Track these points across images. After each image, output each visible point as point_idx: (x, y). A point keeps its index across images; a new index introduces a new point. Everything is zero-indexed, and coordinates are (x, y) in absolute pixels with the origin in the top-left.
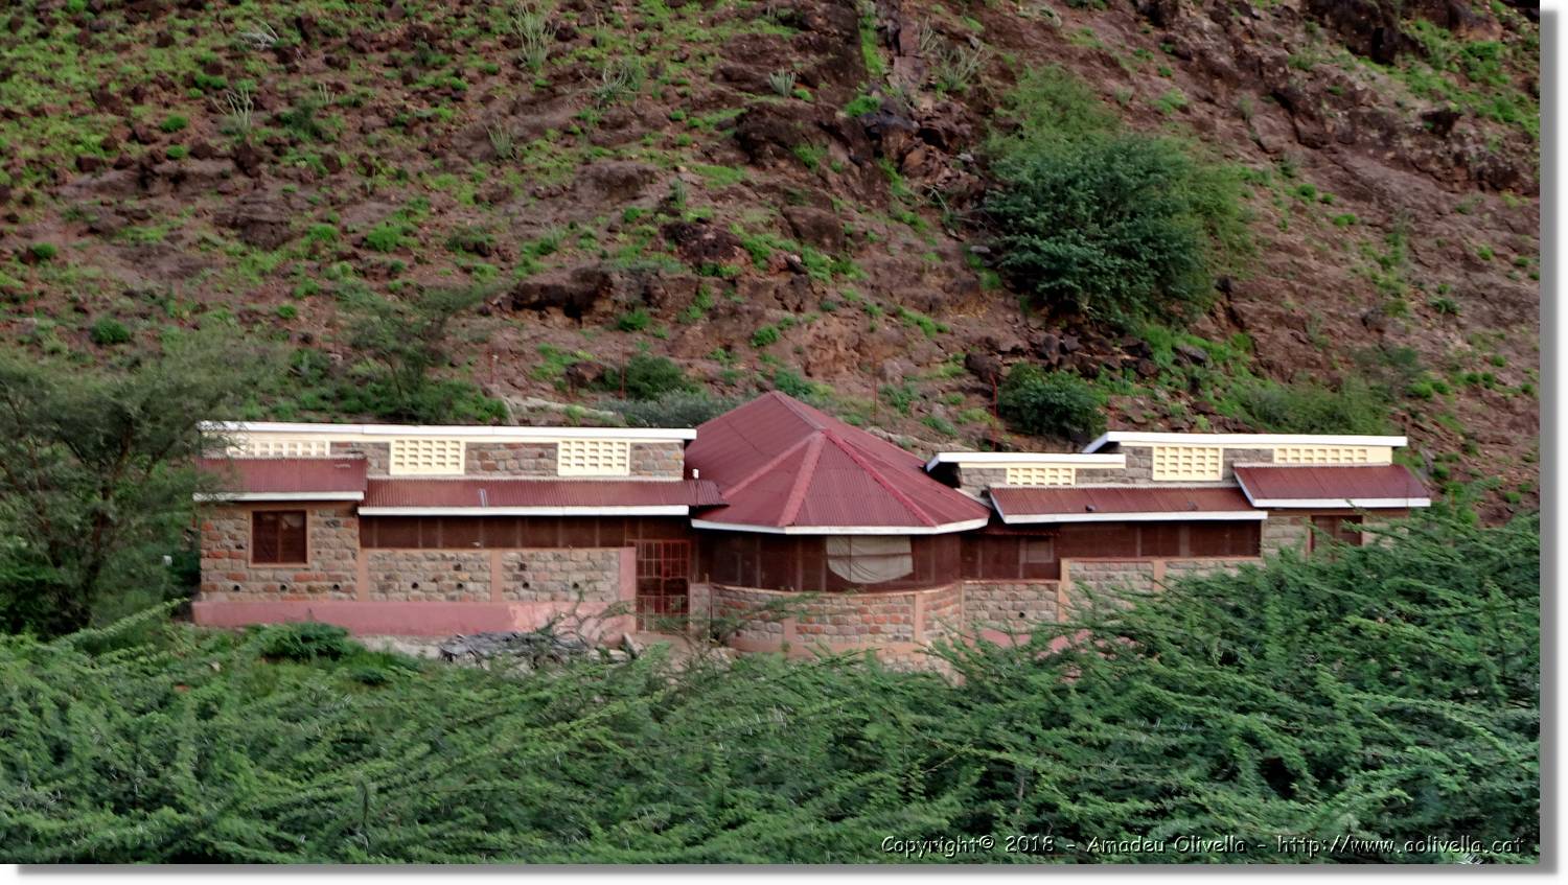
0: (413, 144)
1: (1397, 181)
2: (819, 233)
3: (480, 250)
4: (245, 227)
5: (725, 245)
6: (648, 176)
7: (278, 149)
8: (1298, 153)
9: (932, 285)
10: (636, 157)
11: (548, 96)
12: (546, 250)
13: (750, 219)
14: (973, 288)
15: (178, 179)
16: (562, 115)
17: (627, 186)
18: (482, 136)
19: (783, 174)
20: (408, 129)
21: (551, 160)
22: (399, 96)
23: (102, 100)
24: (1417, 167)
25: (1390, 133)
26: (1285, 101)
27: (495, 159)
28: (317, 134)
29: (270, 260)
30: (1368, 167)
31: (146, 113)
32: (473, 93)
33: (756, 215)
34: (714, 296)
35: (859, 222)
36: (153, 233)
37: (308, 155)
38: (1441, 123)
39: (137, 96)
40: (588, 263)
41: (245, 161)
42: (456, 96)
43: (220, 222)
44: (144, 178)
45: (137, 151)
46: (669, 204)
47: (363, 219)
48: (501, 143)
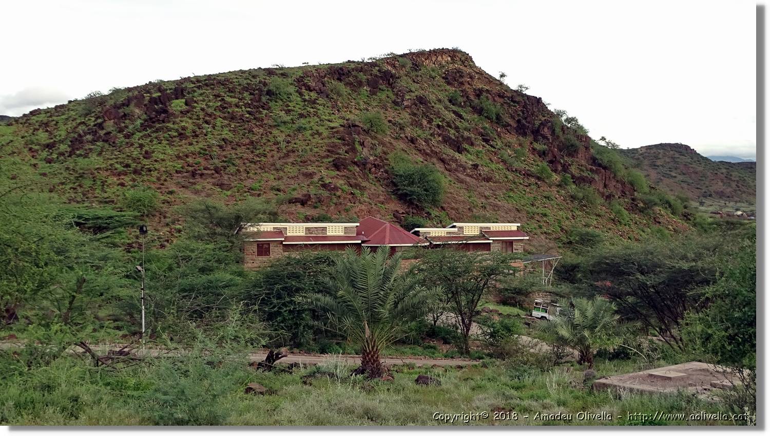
0: (257, 167)
1: (468, 179)
2: (356, 186)
3: (279, 190)
4: (221, 185)
5: (336, 188)
6: (315, 173)
7: (225, 168)
8: (447, 173)
9: (382, 198)
10: (311, 169)
11: (287, 155)
12: (294, 190)
13: (340, 182)
14: (390, 199)
15: (202, 175)
16: (291, 160)
17: (310, 175)
18: (273, 165)
19: (345, 173)
20: (255, 163)
21: (292, 170)
22: (251, 156)
23: (178, 157)
24: (471, 176)
25: (465, 169)
26: (443, 161)
27: (277, 170)
28: (234, 164)
29: (229, 193)
30: (462, 176)
31: (190, 160)
32: (269, 155)
33: (342, 182)
34: (335, 200)
35: (364, 184)
36: (198, 187)
37: (232, 169)
38: (475, 166)
39: (187, 156)
40: (305, 192)
41: (217, 170)
42: (265, 156)
43: (214, 184)
44: (193, 174)
45: (190, 169)
46: (321, 179)
47: (248, 183)
48: (278, 166)
